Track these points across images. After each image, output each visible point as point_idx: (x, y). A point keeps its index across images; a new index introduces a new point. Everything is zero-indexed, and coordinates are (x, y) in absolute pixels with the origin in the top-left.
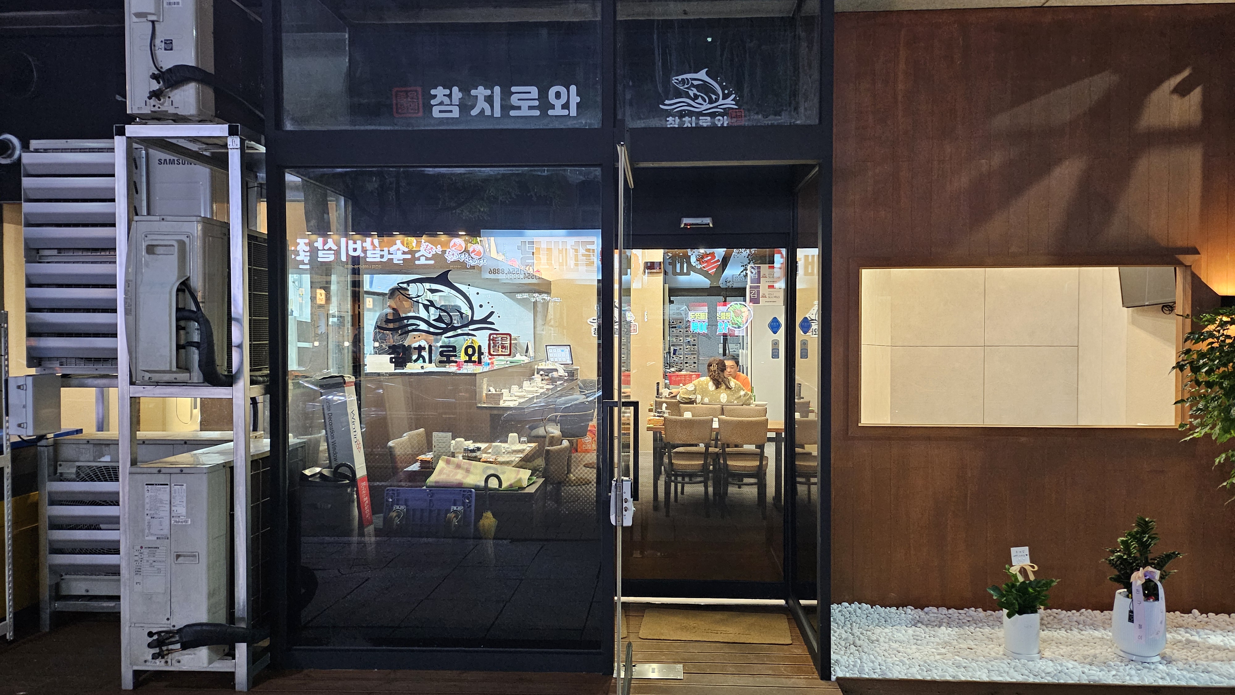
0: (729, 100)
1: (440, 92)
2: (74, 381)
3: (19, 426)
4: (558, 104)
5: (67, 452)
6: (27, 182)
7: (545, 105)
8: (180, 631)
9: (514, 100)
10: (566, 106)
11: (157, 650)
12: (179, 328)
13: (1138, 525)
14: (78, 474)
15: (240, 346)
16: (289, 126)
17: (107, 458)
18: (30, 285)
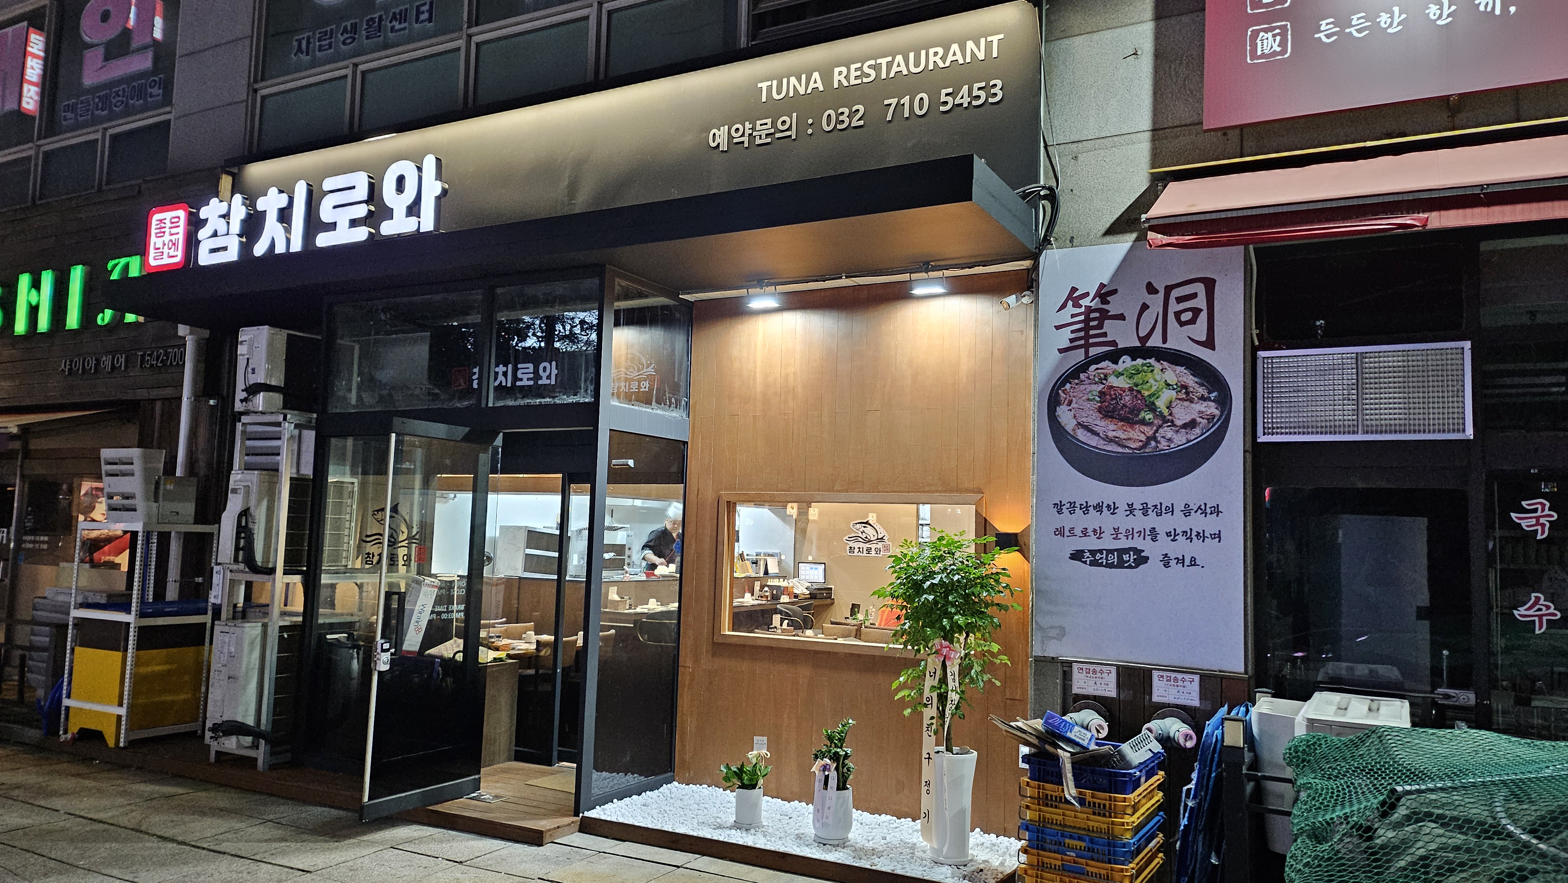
0: (649, 369)
3: (215, 597)
4: (544, 375)
7: (537, 376)
8: (222, 723)
9: (519, 374)
10: (549, 377)
11: (212, 735)
12: (237, 538)
16: (335, 407)
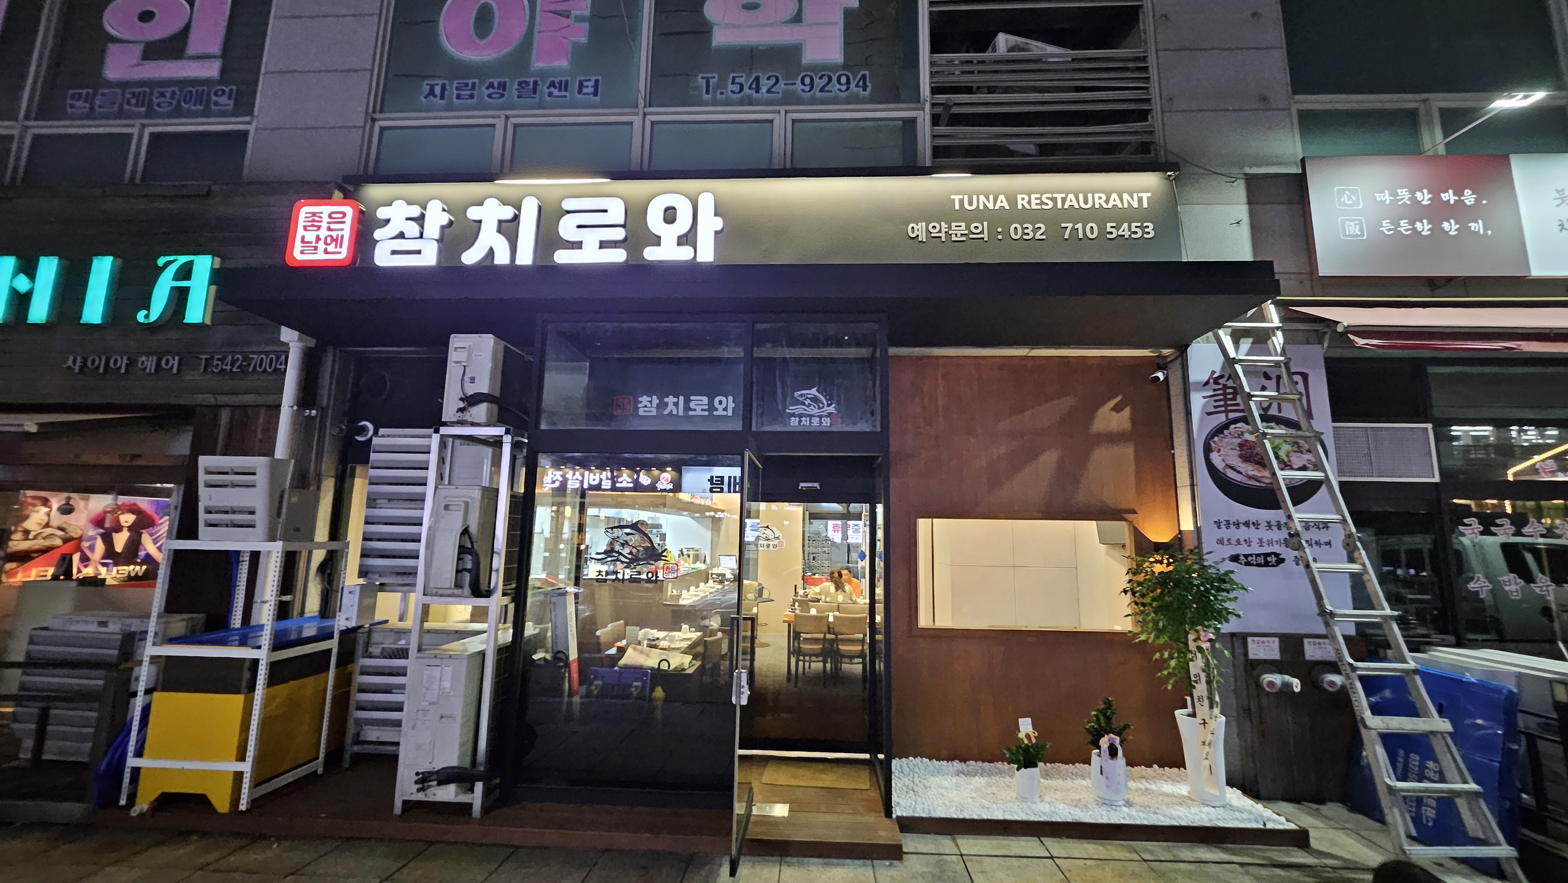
0: (831, 408)
1: (644, 399)
2: (387, 588)
3: (347, 619)
4: (720, 408)
5: (376, 637)
6: (373, 456)
7: (711, 408)
8: (438, 772)
9: (692, 405)
10: (725, 409)
11: (420, 786)
12: (459, 559)
13: (1105, 703)
14: (382, 653)
15: (497, 571)
16: (543, 427)
17: (403, 642)
18: (367, 523)
